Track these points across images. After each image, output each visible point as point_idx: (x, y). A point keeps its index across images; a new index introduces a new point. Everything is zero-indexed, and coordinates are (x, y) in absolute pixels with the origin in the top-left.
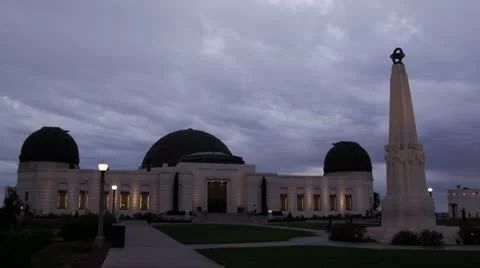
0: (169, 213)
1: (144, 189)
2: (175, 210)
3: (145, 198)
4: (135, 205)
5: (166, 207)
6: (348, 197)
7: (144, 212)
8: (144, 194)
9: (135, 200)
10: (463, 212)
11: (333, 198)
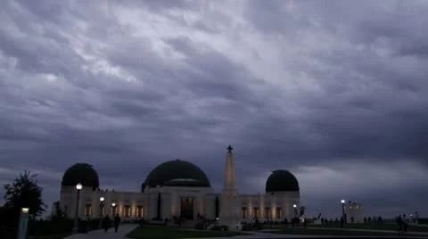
0: (154, 219)
1: (140, 204)
2: (158, 217)
3: (140, 210)
4: (133, 214)
5: (153, 215)
6: (278, 209)
7: (139, 219)
8: (140, 207)
9: (134, 210)
10: (352, 219)
11: (268, 209)
